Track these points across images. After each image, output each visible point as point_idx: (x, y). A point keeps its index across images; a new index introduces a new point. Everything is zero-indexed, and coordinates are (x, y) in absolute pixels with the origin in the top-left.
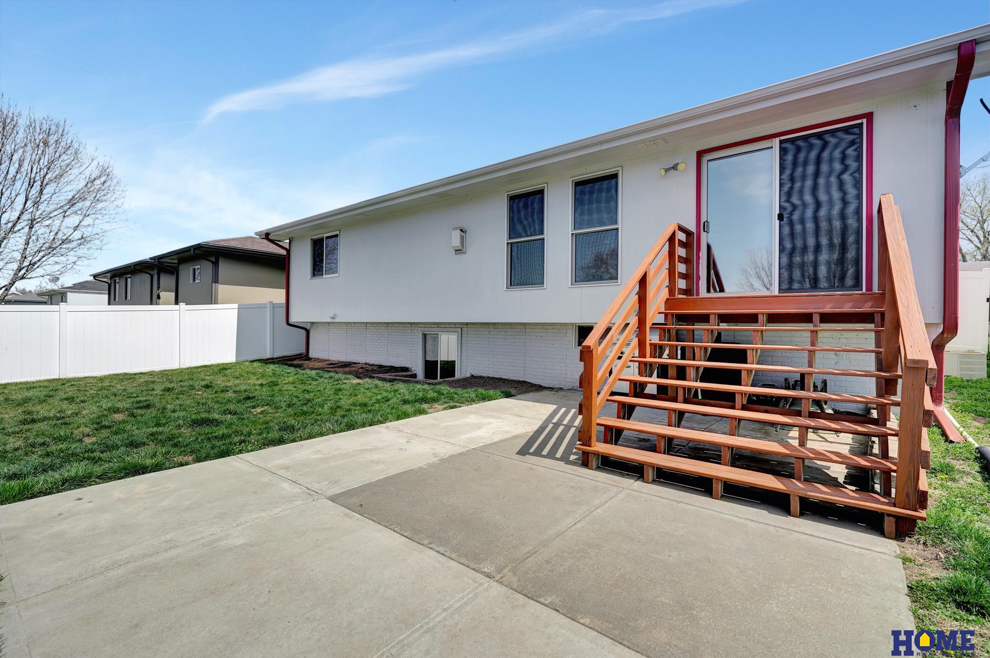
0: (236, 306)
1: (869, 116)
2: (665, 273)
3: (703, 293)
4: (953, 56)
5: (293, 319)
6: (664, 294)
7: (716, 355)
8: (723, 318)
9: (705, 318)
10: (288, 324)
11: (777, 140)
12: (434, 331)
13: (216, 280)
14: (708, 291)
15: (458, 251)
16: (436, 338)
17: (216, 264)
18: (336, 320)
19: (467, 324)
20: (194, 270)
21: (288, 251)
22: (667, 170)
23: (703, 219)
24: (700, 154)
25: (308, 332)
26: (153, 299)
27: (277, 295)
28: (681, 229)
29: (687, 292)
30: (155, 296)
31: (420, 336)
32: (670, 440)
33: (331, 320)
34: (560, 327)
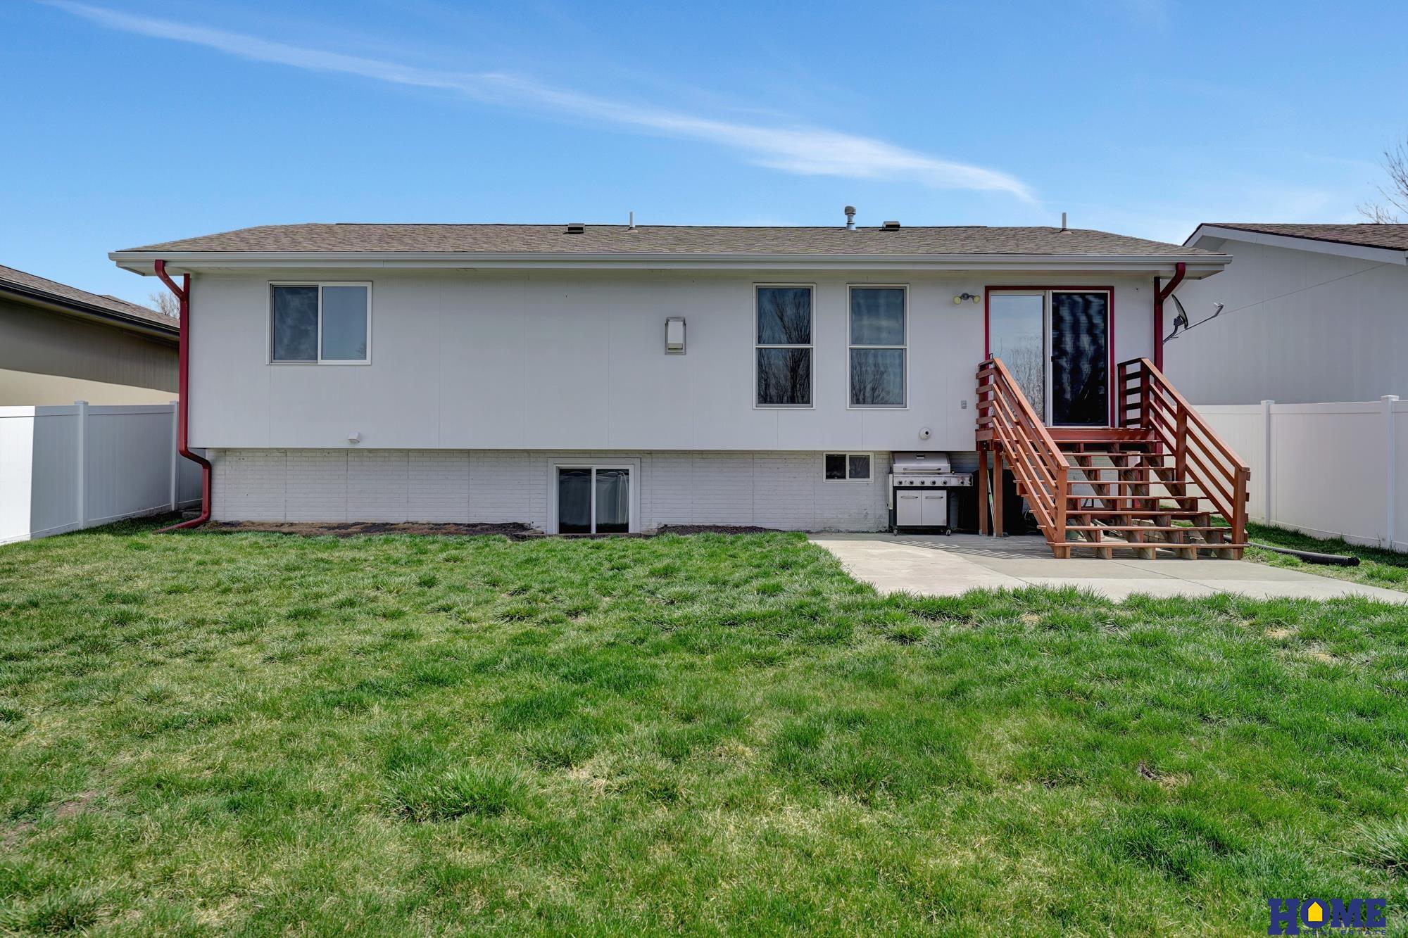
0: (31, 410)
1: (1111, 289)
10: (178, 452)
11: (1046, 293)
12: (582, 463)
15: (673, 350)
18: (360, 446)
19: (650, 452)
22: (959, 298)
24: (988, 289)
25: (209, 465)
34: (806, 456)
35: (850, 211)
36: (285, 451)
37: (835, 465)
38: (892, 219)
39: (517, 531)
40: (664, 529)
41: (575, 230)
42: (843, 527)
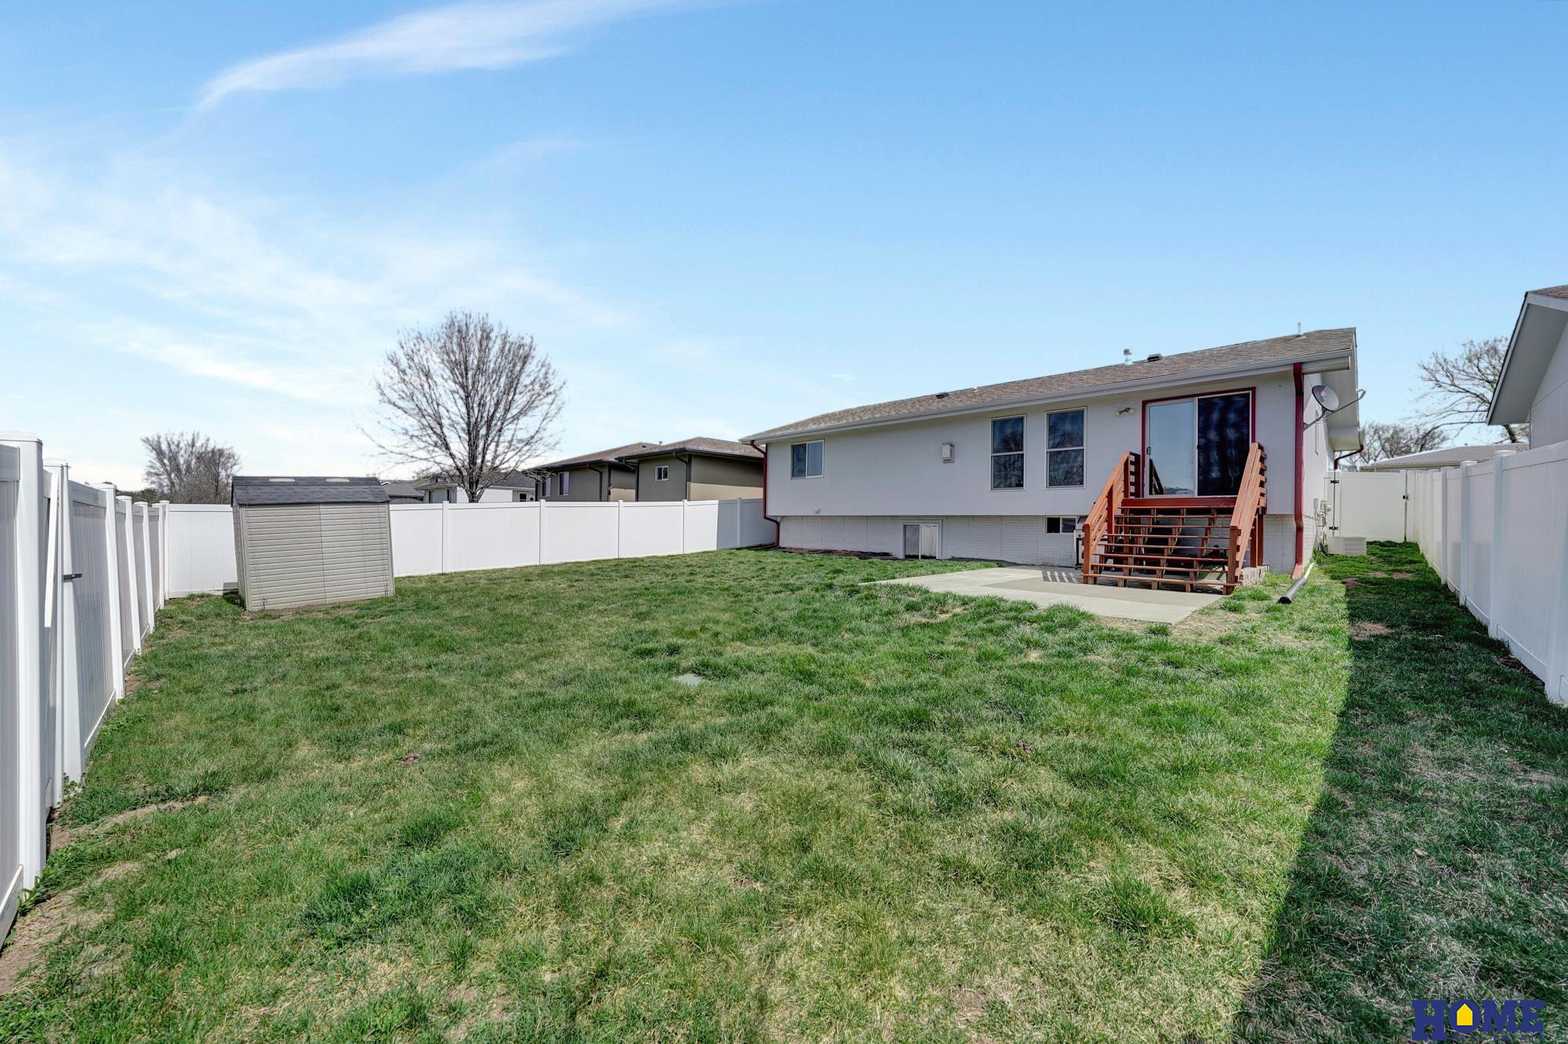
0: (717, 502)
1: (1253, 389)
2: (1122, 483)
3: (1147, 496)
4: (1291, 368)
5: (770, 513)
6: (1121, 496)
7: (1155, 531)
8: (1160, 511)
9: (1148, 512)
10: (766, 518)
11: (1197, 398)
12: (915, 523)
13: (689, 479)
14: (1151, 493)
15: (947, 461)
16: (916, 529)
17: (689, 463)
18: (820, 514)
19: (947, 517)
20: (660, 470)
21: (765, 454)
22: (1121, 412)
23: (1147, 446)
24: (1145, 403)
25: (778, 524)
26: (603, 496)
27: (756, 493)
28: (1131, 454)
29: (1136, 494)
30: (604, 493)
31: (902, 528)
32: (1125, 580)
33: (815, 514)
34: (1032, 519)
35: (1126, 352)
36: (802, 517)
37: (1053, 525)
38: (1154, 353)
39: (885, 555)
40: (953, 559)
41: (940, 396)
42: (1056, 563)
